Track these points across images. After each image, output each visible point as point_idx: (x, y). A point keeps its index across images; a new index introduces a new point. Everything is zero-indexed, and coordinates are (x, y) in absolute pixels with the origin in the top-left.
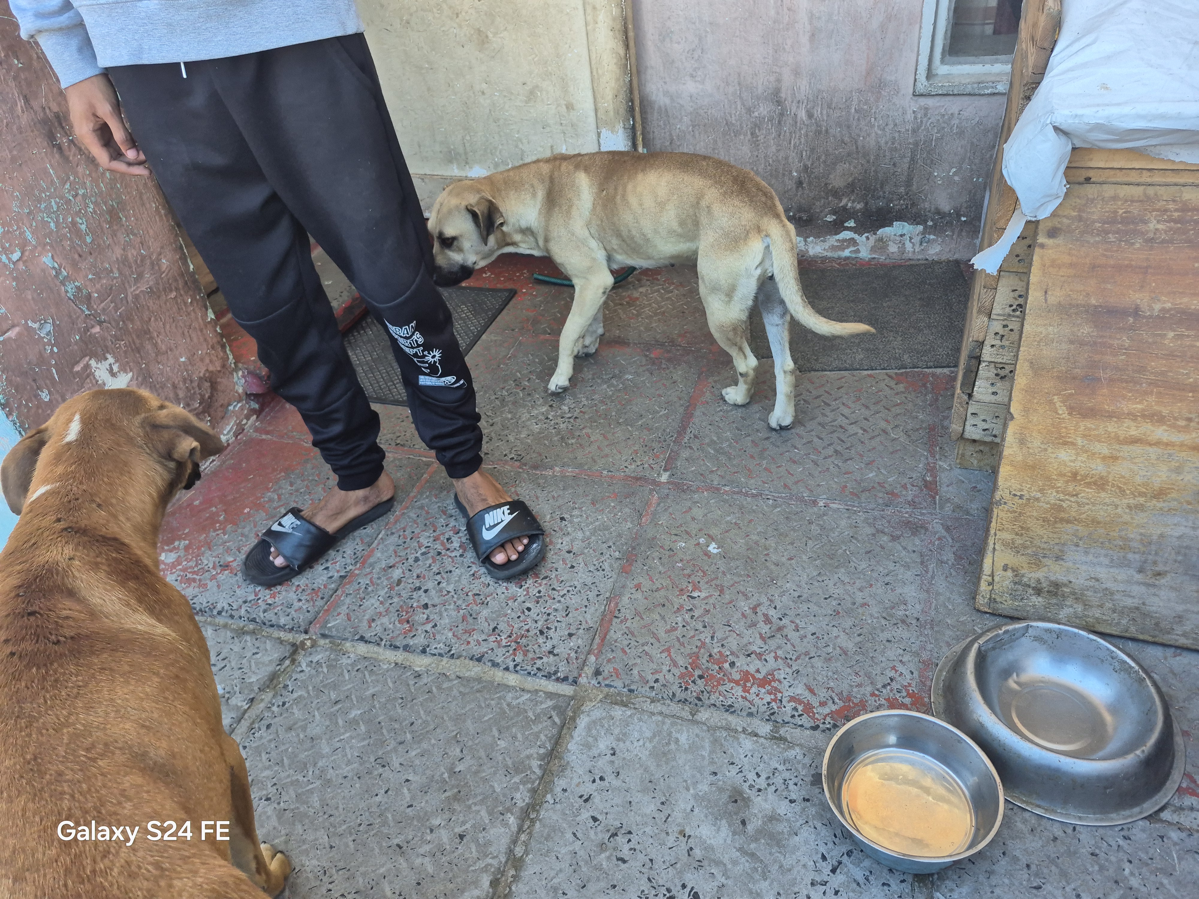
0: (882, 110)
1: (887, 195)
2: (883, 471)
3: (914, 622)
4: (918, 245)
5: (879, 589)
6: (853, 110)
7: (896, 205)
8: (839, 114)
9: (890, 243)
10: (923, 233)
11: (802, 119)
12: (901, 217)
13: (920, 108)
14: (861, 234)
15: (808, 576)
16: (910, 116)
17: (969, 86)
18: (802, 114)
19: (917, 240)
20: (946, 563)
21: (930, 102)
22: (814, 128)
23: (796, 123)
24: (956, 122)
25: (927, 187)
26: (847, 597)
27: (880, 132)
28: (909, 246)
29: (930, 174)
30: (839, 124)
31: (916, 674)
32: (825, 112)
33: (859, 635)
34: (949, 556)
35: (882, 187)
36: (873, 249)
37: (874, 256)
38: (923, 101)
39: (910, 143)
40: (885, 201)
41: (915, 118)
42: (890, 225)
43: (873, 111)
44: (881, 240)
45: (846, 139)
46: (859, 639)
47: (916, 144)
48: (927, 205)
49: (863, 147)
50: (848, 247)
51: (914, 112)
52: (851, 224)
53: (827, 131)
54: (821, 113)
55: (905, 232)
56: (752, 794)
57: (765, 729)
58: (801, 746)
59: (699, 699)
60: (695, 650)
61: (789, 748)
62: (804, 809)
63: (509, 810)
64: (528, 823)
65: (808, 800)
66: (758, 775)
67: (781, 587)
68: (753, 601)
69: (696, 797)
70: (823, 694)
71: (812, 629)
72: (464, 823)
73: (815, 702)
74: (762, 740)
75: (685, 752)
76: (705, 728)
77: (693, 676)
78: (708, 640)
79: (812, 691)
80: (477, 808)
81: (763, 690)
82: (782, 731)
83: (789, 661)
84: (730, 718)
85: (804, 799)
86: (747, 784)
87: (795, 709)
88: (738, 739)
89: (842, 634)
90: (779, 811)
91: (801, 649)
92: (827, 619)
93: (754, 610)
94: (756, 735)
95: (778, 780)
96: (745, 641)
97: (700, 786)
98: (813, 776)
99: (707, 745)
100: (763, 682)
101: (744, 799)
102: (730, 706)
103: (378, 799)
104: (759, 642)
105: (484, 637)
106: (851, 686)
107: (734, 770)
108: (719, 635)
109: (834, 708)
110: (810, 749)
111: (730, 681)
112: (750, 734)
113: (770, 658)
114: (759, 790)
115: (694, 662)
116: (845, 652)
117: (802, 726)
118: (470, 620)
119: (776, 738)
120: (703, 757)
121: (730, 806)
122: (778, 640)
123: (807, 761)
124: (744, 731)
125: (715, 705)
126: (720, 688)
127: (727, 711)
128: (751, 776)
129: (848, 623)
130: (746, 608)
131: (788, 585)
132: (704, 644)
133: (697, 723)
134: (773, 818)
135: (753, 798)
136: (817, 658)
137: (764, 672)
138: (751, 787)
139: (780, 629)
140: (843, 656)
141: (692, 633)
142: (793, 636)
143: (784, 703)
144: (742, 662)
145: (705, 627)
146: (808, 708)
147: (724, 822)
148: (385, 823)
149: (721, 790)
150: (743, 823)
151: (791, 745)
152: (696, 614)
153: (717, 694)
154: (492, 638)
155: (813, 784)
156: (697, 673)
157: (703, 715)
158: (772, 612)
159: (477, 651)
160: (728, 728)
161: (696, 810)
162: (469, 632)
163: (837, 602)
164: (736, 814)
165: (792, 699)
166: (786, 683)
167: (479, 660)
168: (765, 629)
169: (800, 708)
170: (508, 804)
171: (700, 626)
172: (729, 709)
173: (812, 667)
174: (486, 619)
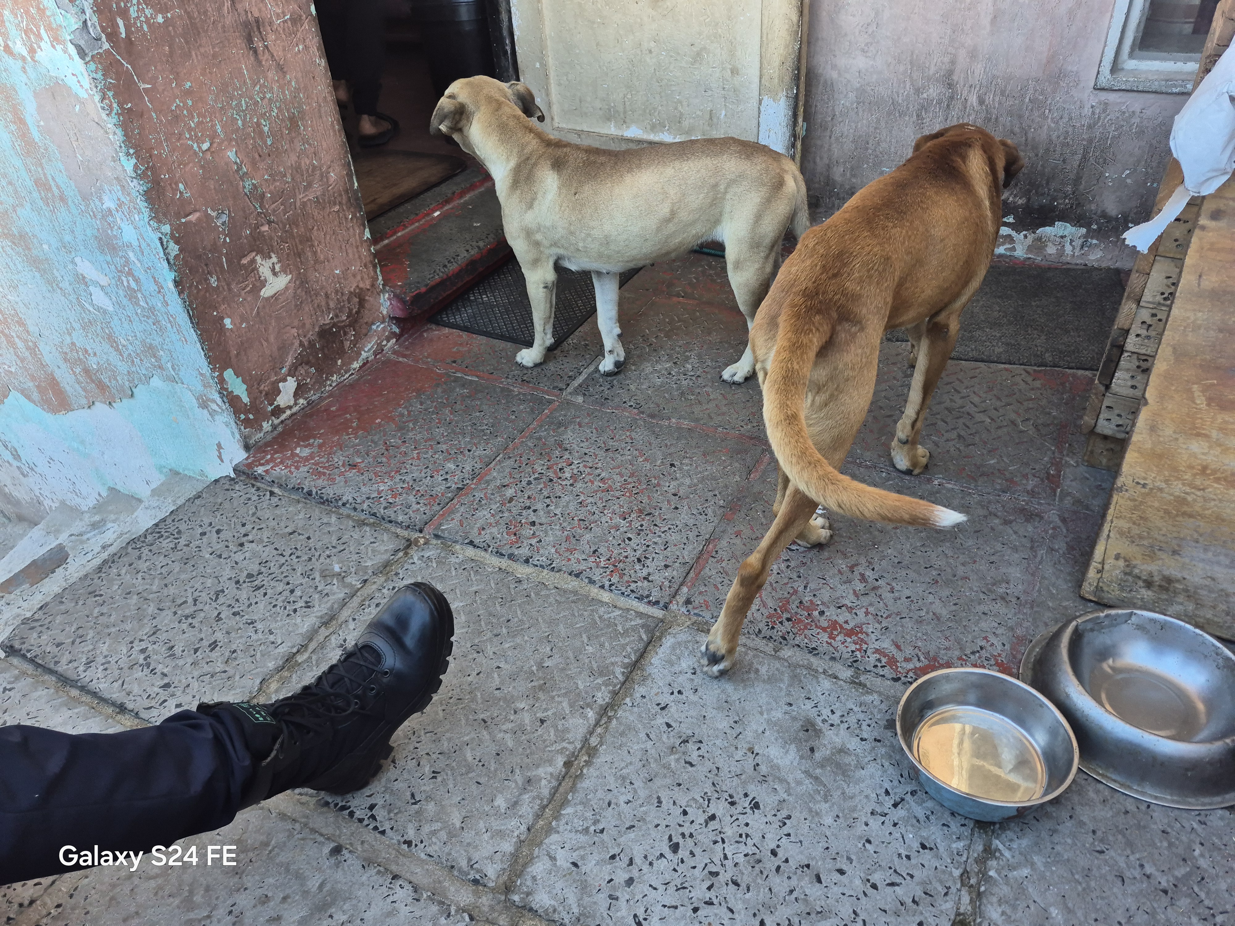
0: (1058, 101)
1: (1051, 192)
2: (1005, 459)
3: (1014, 600)
4: (1078, 248)
5: (983, 566)
6: (1027, 100)
7: (1061, 203)
8: (1011, 103)
9: (1049, 244)
10: (1086, 236)
11: (972, 105)
12: (1063, 217)
13: (1100, 103)
14: (1018, 231)
15: (911, 545)
16: (1087, 111)
17: (1156, 83)
18: (973, 100)
19: (1078, 243)
20: (1057, 551)
21: (1112, 97)
22: (983, 115)
23: (965, 108)
24: (1136, 120)
25: (1096, 187)
26: (949, 570)
27: (1053, 125)
28: (1068, 249)
29: (1101, 174)
30: (1010, 113)
31: (1007, 647)
32: (997, 99)
33: (955, 604)
34: (1060, 545)
35: (1047, 183)
36: (1030, 249)
37: (1030, 256)
38: (1103, 96)
39: (1084, 139)
40: (1049, 198)
41: (1093, 113)
42: (1052, 224)
43: (1048, 102)
44: (1040, 239)
45: (1017, 130)
46: (954, 608)
47: (1090, 141)
48: (1093, 207)
49: (1033, 139)
50: (1003, 244)
51: (1092, 107)
52: (1010, 219)
53: (997, 119)
54: (993, 100)
55: (1066, 233)
56: (825, 727)
57: (847, 674)
58: (880, 693)
59: (785, 639)
60: (786, 595)
61: (868, 693)
62: (874, 748)
63: (588, 705)
64: (604, 720)
65: (879, 741)
66: (833, 712)
67: (882, 552)
68: (851, 561)
69: (768, 721)
70: (909, 651)
71: (907, 593)
72: (546, 710)
73: (899, 656)
74: (842, 682)
75: (764, 681)
76: (786, 664)
77: (781, 617)
78: (801, 589)
79: (898, 647)
80: (560, 699)
81: (849, 640)
82: (862, 678)
83: (880, 618)
84: (813, 659)
85: (875, 740)
86: (821, 718)
87: (879, 660)
88: (817, 678)
89: (937, 601)
90: (848, 746)
91: (893, 608)
92: (924, 585)
93: (852, 569)
94: (836, 677)
95: (852, 720)
96: (838, 594)
97: (774, 713)
98: (887, 721)
99: (786, 678)
100: (850, 633)
101: (815, 730)
102: (814, 649)
103: (469, 679)
104: (852, 597)
105: (584, 557)
106: (939, 648)
107: (809, 705)
108: (812, 586)
109: (918, 665)
110: (888, 698)
111: (817, 627)
112: (830, 676)
113: (861, 613)
114: (832, 725)
115: (784, 605)
116: (937, 617)
117: (883, 676)
118: (574, 541)
119: (855, 683)
120: (781, 689)
121: (801, 734)
122: (872, 598)
123: (884, 707)
124: (825, 672)
125: (799, 646)
126: (806, 632)
127: (811, 652)
128: (826, 712)
129: (946, 592)
130: (844, 566)
131: (889, 551)
132: (796, 592)
133: (779, 658)
134: (842, 751)
135: (824, 730)
136: (908, 619)
137: (852, 625)
138: (824, 721)
139: (875, 588)
140: (935, 621)
141: (786, 581)
142: (887, 596)
143: (868, 653)
144: (831, 613)
145: (800, 577)
146: (892, 662)
147: (793, 746)
148: (473, 700)
149: (794, 719)
150: (812, 750)
151: (870, 691)
152: (793, 564)
153: (803, 636)
154: (592, 559)
155: (886, 728)
156: (786, 615)
157: (787, 653)
158: (869, 573)
159: (577, 568)
160: (809, 667)
161: (767, 733)
162: (571, 551)
163: (937, 572)
164: (806, 741)
165: (877, 651)
166: (873, 637)
167: (577, 576)
168: (859, 586)
169: (884, 660)
170: (589, 700)
171: (794, 576)
172: (813, 651)
173: (902, 626)
174: (588, 542)
